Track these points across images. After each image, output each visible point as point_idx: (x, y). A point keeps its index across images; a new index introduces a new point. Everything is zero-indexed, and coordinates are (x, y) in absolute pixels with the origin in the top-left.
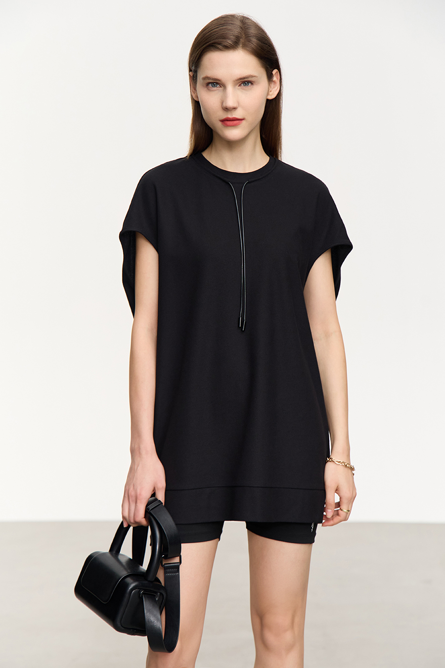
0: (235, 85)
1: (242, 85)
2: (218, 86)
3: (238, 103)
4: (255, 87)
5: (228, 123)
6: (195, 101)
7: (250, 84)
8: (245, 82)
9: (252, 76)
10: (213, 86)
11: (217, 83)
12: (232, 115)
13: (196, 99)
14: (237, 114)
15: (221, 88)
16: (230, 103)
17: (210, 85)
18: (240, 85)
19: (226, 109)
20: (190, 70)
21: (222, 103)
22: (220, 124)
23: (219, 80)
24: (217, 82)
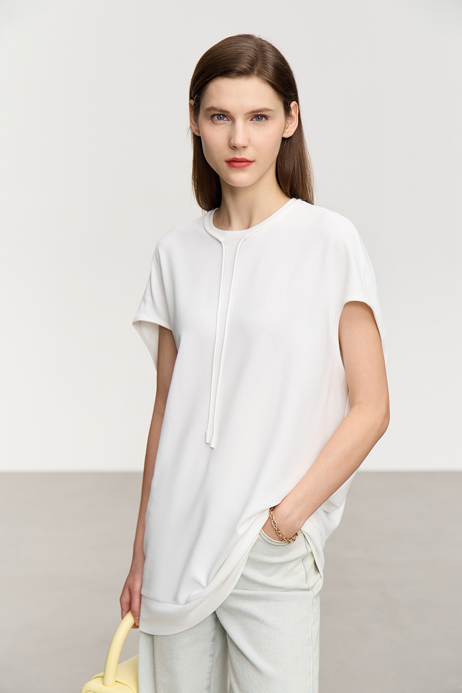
0: (246, 119)
1: (255, 119)
2: (225, 119)
3: (249, 140)
4: (269, 122)
5: (236, 164)
6: (196, 136)
7: (264, 119)
8: (258, 116)
9: (267, 110)
10: (219, 118)
11: (224, 116)
12: (241, 155)
13: (197, 134)
14: (246, 155)
15: (228, 122)
16: (240, 140)
17: (216, 117)
18: (252, 120)
19: (234, 148)
20: (191, 98)
21: (230, 139)
22: (225, 165)
23: (227, 112)
24: (225, 114)
